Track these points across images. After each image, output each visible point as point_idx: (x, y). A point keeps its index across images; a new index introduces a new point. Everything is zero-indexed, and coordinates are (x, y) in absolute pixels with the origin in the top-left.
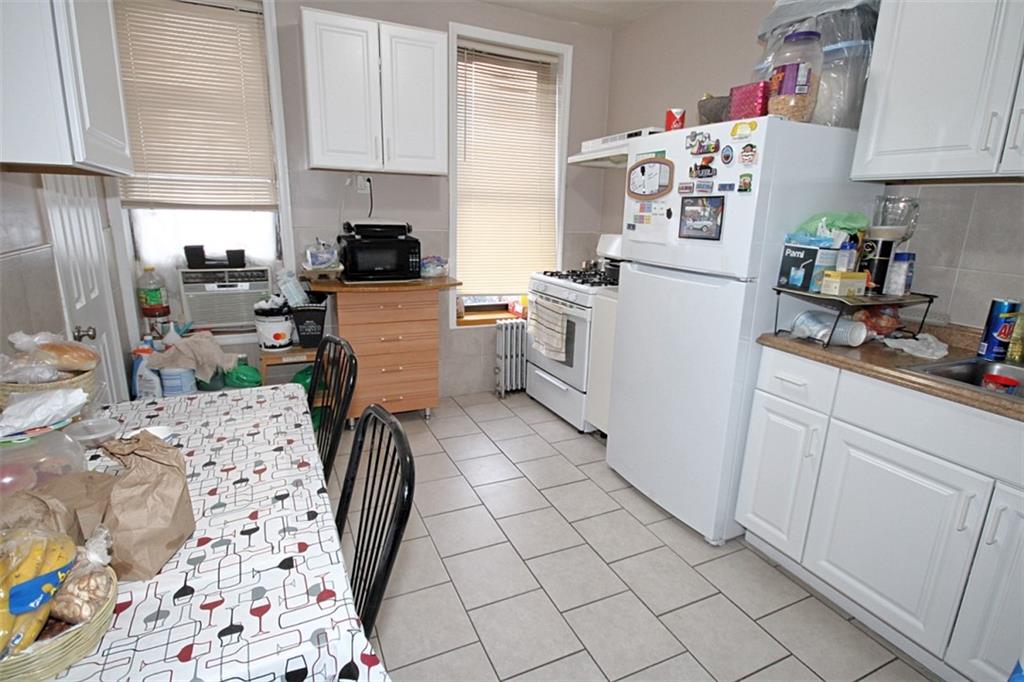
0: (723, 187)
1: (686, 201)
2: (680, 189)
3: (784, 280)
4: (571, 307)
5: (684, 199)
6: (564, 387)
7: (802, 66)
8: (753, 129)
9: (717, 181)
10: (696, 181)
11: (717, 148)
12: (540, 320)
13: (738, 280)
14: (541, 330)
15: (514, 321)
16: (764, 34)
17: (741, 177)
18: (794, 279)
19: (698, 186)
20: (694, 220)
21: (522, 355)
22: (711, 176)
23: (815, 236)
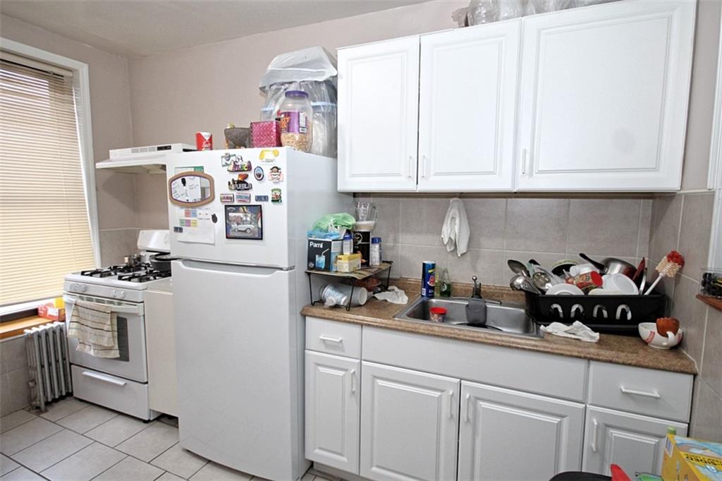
0: (259, 198)
1: (229, 208)
2: (221, 199)
3: (312, 265)
4: (120, 304)
5: (226, 206)
6: (121, 382)
7: (301, 114)
8: (276, 156)
9: (253, 193)
10: (236, 193)
11: (249, 168)
12: (82, 322)
13: (281, 269)
14: (86, 331)
15: (49, 326)
16: (265, 87)
17: (273, 191)
18: (319, 264)
19: (238, 197)
20: (238, 224)
21: (64, 359)
22: (248, 189)
23: (327, 231)
